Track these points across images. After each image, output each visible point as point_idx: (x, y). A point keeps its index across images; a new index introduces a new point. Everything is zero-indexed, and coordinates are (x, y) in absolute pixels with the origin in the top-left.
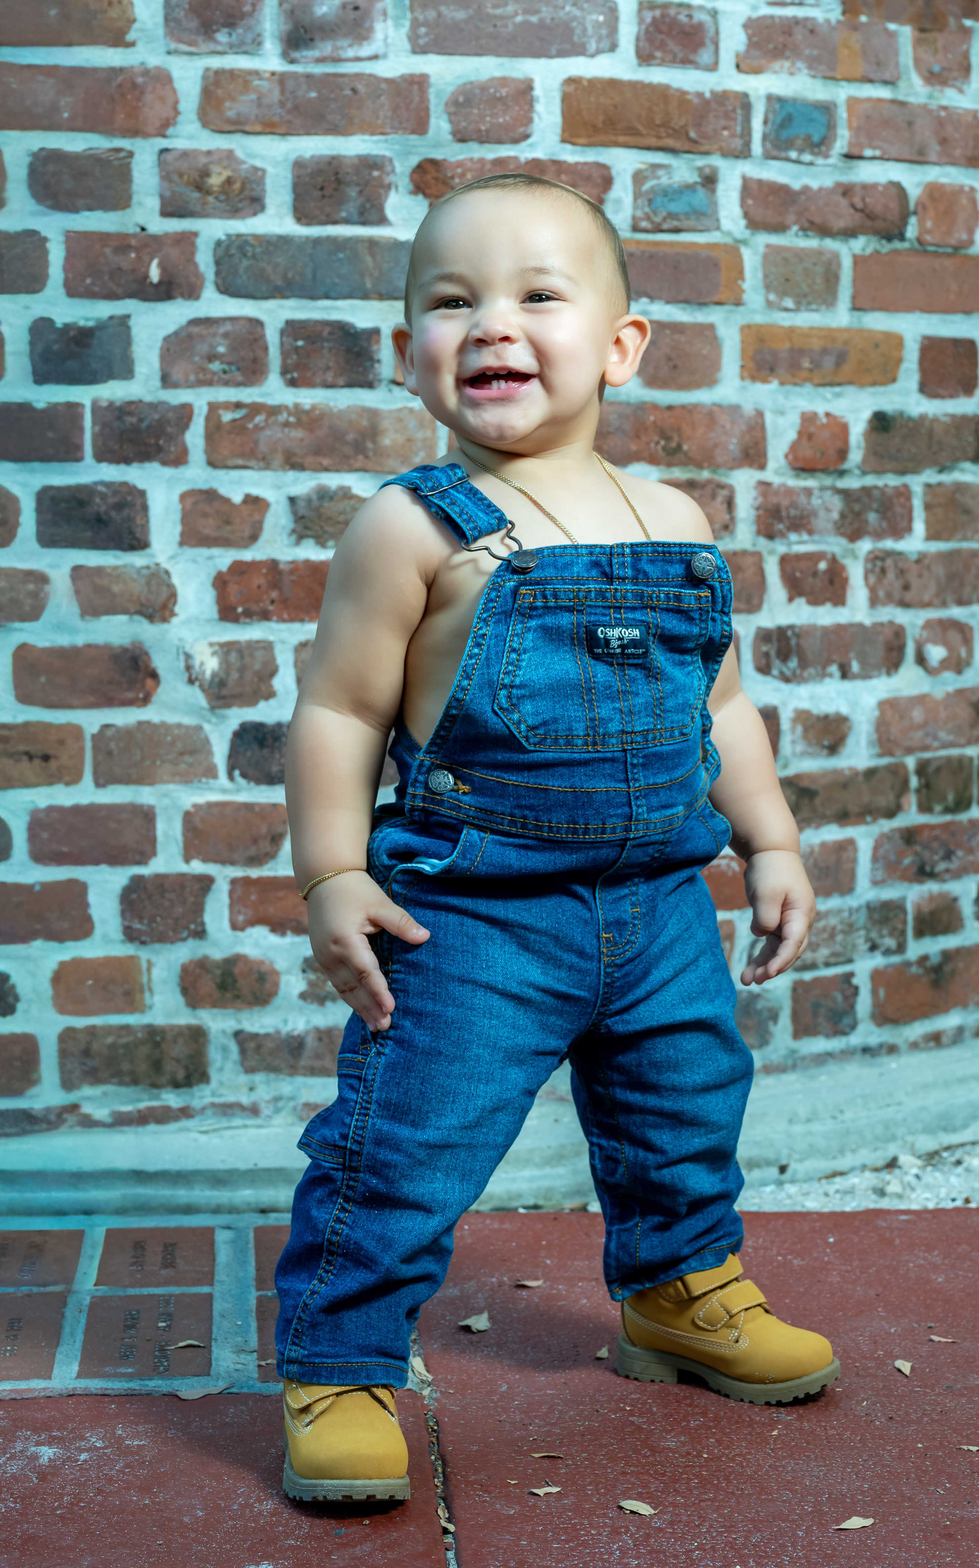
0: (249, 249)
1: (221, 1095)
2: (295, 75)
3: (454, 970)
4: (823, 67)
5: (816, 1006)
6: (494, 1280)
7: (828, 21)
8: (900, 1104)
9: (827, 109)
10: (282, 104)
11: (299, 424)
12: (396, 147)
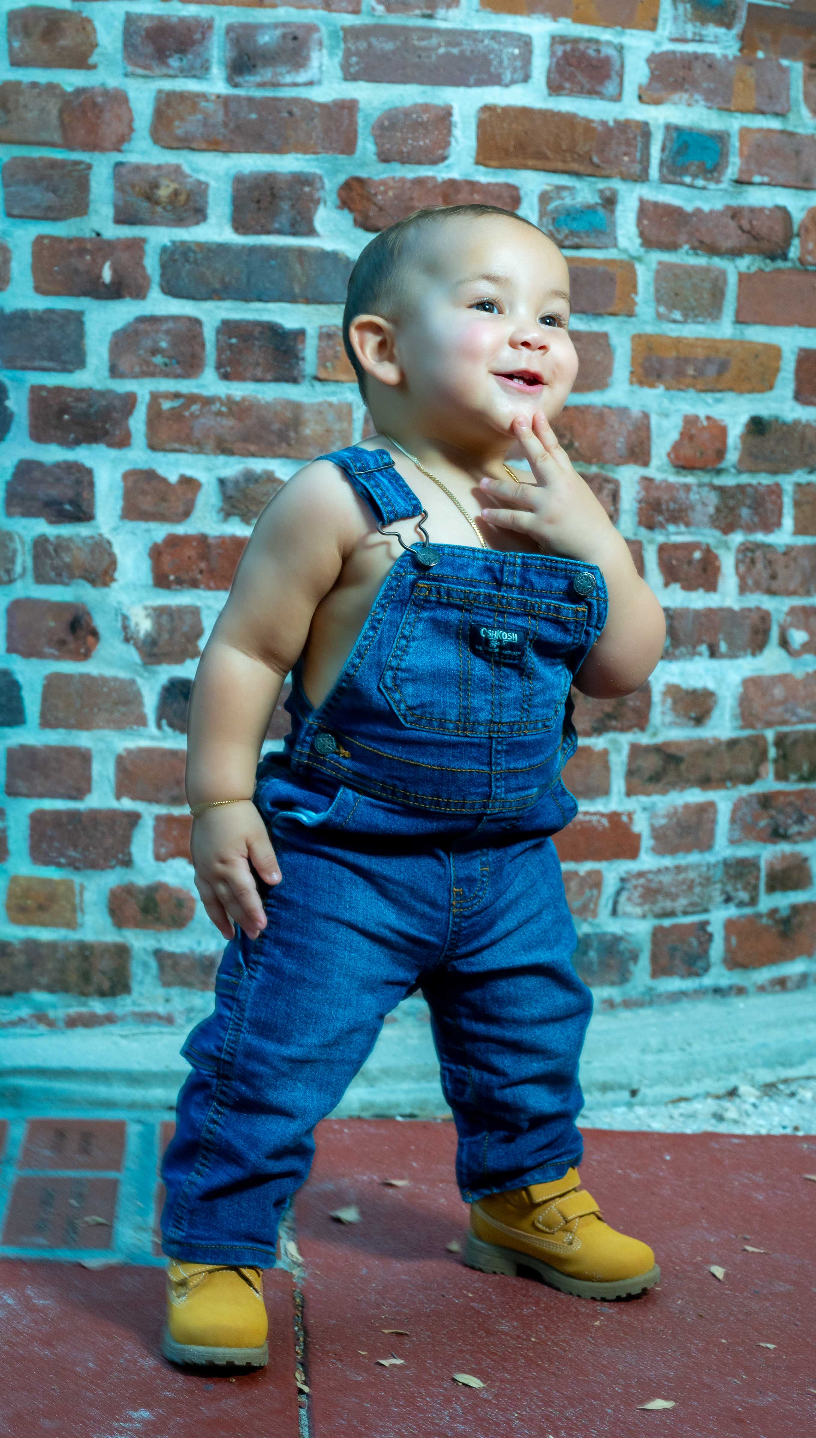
0: (191, 254)
1: (139, 1005)
2: (237, 98)
3: (321, 908)
4: (719, 99)
5: (673, 950)
6: (365, 1178)
7: (725, 57)
8: (742, 1040)
9: (720, 138)
10: (225, 124)
11: (231, 413)
12: (327, 165)
